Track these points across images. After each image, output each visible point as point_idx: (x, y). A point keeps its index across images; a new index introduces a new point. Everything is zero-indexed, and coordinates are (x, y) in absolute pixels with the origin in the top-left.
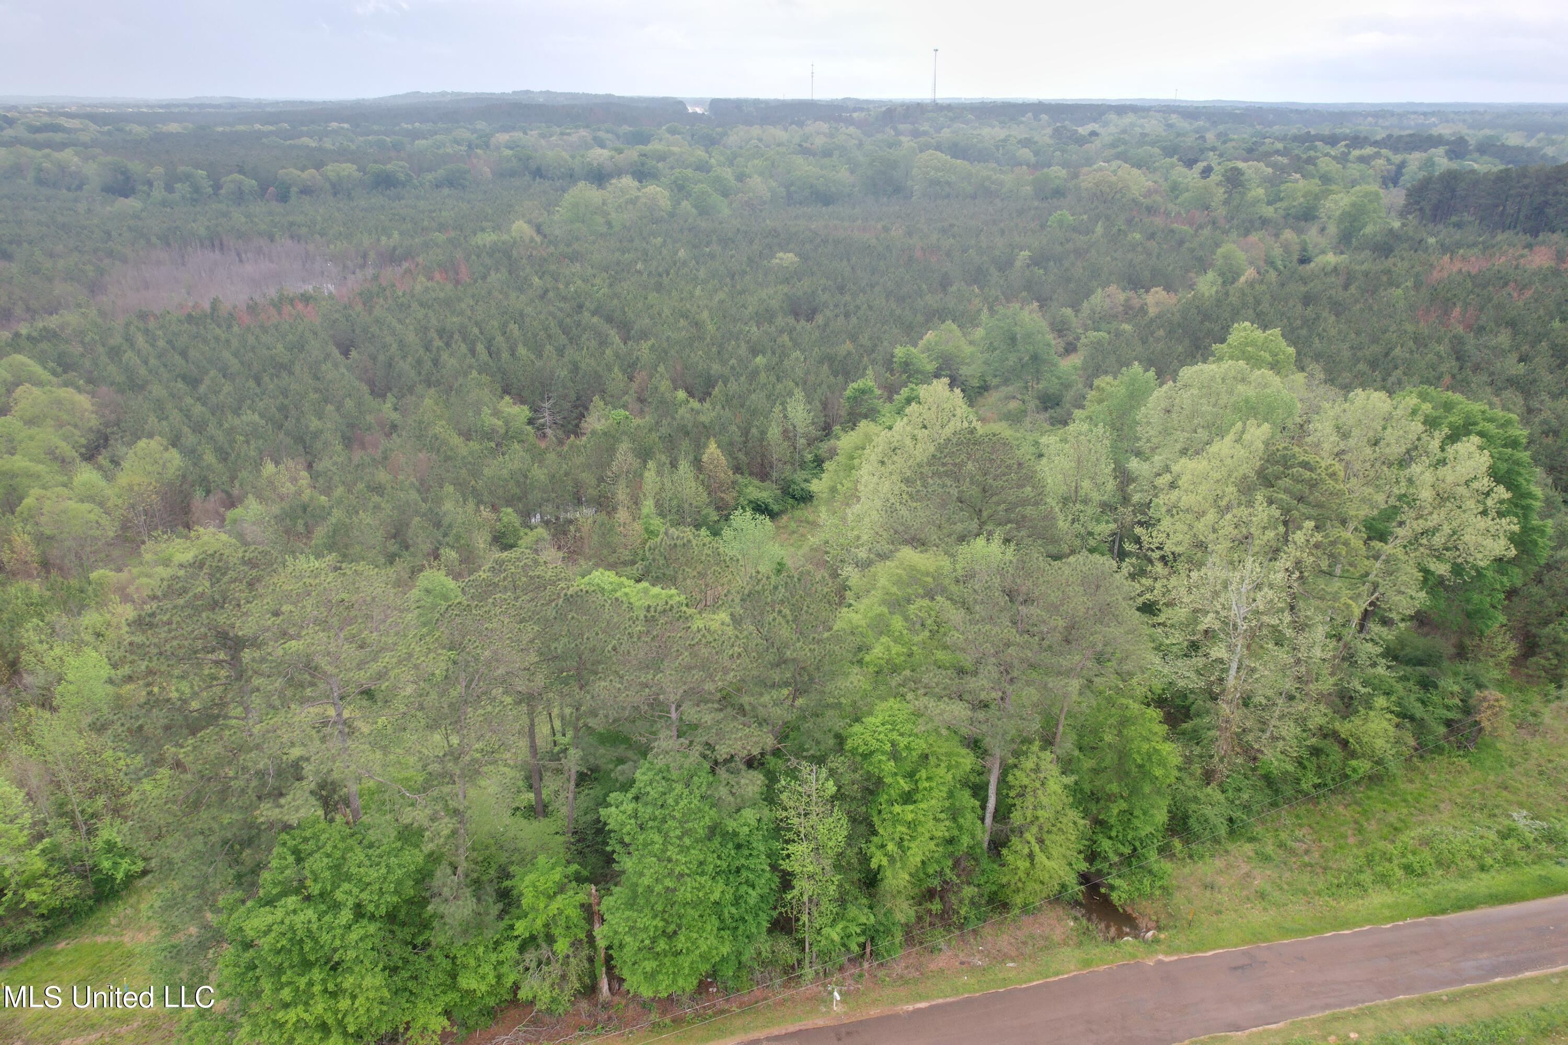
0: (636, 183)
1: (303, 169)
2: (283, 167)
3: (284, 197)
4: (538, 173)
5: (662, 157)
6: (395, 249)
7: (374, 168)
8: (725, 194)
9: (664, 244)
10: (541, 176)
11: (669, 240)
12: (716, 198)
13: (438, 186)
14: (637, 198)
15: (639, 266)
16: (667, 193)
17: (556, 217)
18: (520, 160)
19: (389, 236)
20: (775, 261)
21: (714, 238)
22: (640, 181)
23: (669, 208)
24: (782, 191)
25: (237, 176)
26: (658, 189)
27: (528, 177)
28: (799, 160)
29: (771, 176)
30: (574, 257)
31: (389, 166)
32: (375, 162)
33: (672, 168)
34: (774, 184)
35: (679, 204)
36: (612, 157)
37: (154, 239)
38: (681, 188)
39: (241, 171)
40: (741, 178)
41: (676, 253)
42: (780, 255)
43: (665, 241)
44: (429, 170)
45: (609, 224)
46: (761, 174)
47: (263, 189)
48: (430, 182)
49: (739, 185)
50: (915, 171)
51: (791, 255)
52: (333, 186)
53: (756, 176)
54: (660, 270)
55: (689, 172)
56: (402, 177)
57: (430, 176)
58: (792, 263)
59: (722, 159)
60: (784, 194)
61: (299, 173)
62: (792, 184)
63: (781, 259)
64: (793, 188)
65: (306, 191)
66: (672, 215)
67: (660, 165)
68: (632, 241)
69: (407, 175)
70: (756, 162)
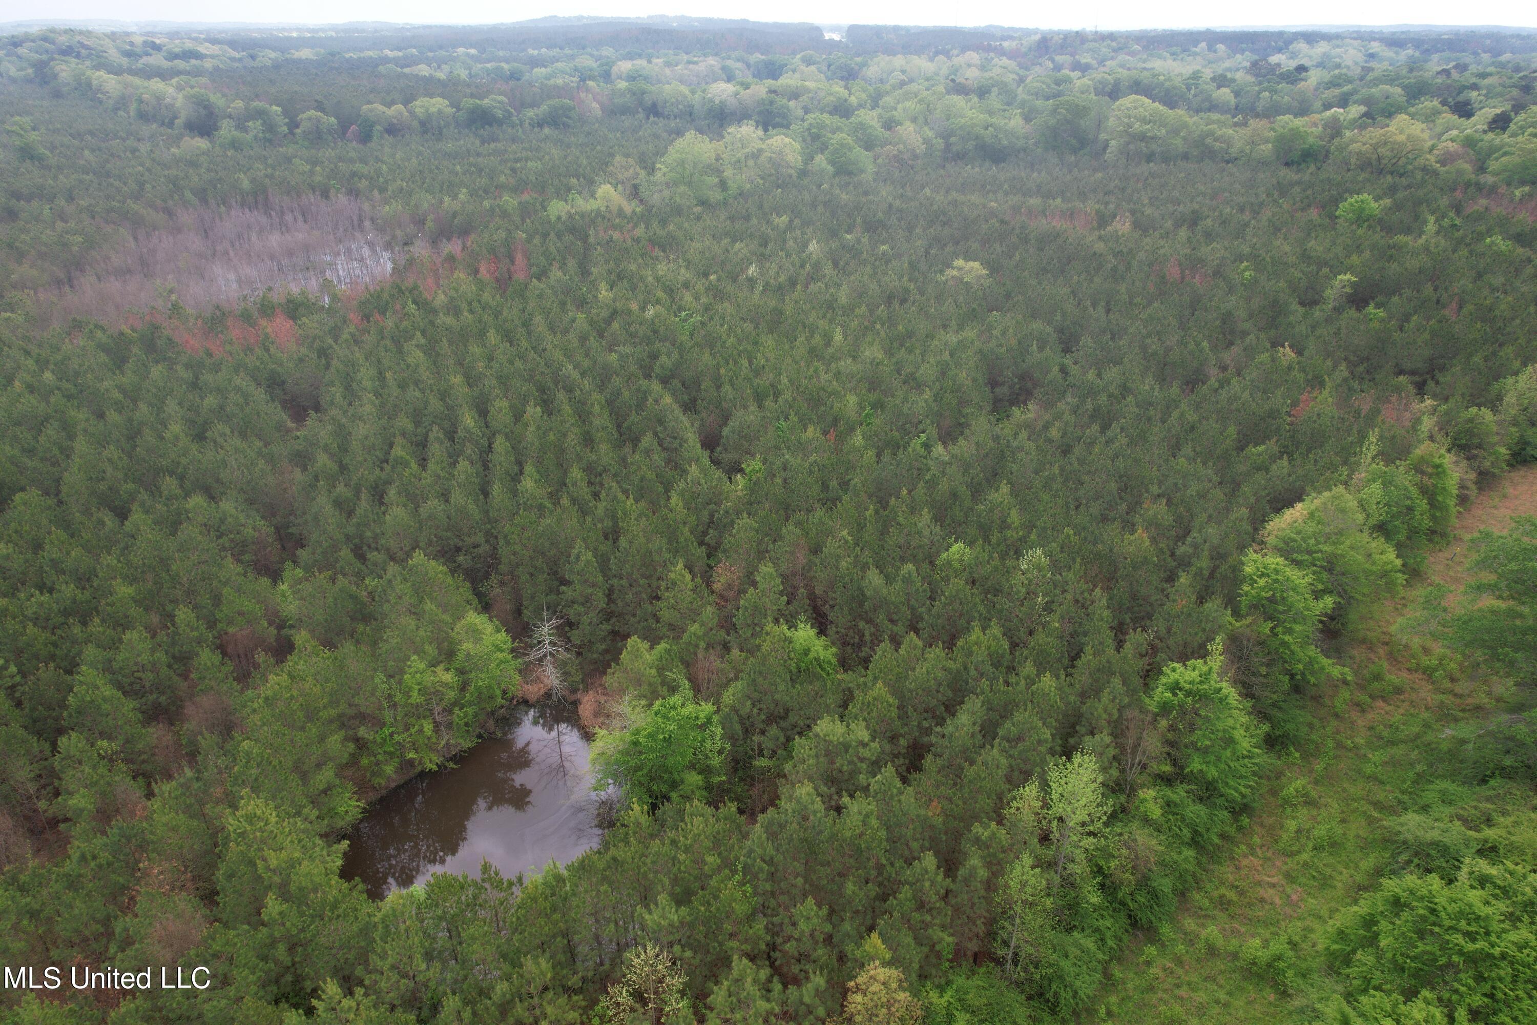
0: (760, 133)
1: (389, 105)
2: (369, 103)
3: (365, 137)
4: (654, 110)
5: (795, 95)
6: (454, 215)
7: (468, 103)
8: (869, 145)
9: (790, 226)
10: (657, 114)
11: (797, 222)
12: (860, 154)
13: (540, 124)
14: (760, 151)
15: (752, 270)
16: (797, 146)
17: (658, 176)
18: (634, 94)
19: (455, 197)
20: (951, 273)
21: (859, 220)
22: (766, 130)
23: (800, 165)
24: (939, 143)
25: (312, 113)
26: (787, 140)
27: (641, 115)
28: (958, 100)
29: (926, 123)
30: (667, 245)
31: (486, 101)
32: (472, 96)
33: (807, 111)
34: (930, 134)
35: (812, 159)
36: (737, 94)
37: (188, 194)
38: (816, 137)
39: (320, 107)
40: (889, 124)
41: (806, 245)
42: (960, 262)
43: (791, 221)
44: (532, 105)
45: (723, 185)
46: (914, 120)
47: (344, 127)
48: (532, 119)
49: (887, 134)
50: (1112, 122)
51: (976, 265)
52: (423, 124)
53: (908, 123)
54: (782, 279)
55: (826, 118)
56: (499, 114)
57: (530, 113)
58: (979, 277)
59: (864, 96)
60: (942, 146)
61: (385, 109)
62: (950, 135)
63: (960, 269)
64: (953, 139)
65: (392, 130)
66: (803, 173)
67: (792, 104)
68: (747, 218)
69: (506, 111)
70: (908, 104)
